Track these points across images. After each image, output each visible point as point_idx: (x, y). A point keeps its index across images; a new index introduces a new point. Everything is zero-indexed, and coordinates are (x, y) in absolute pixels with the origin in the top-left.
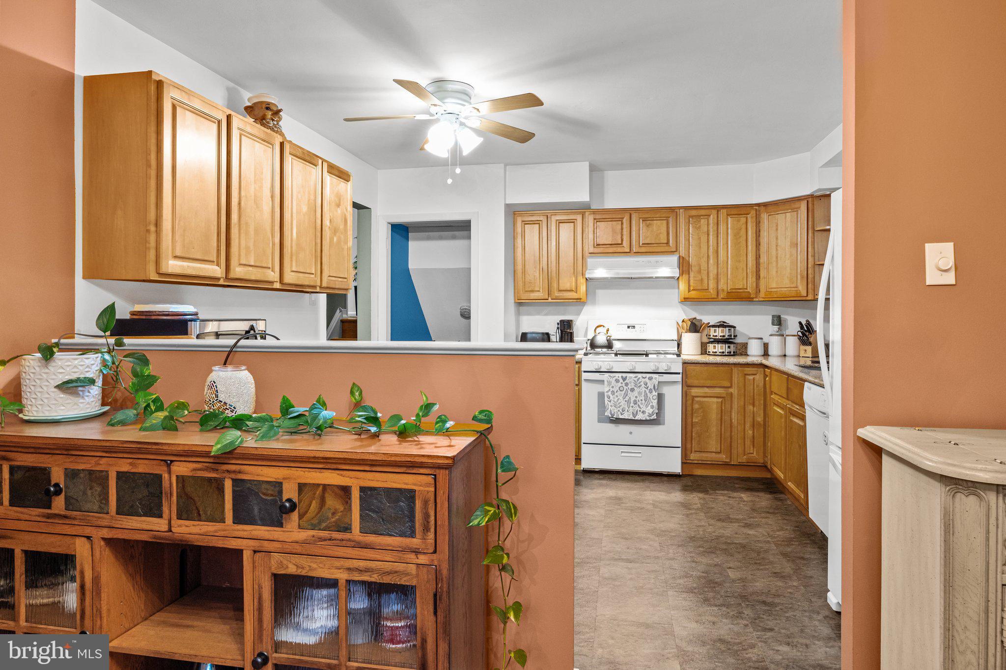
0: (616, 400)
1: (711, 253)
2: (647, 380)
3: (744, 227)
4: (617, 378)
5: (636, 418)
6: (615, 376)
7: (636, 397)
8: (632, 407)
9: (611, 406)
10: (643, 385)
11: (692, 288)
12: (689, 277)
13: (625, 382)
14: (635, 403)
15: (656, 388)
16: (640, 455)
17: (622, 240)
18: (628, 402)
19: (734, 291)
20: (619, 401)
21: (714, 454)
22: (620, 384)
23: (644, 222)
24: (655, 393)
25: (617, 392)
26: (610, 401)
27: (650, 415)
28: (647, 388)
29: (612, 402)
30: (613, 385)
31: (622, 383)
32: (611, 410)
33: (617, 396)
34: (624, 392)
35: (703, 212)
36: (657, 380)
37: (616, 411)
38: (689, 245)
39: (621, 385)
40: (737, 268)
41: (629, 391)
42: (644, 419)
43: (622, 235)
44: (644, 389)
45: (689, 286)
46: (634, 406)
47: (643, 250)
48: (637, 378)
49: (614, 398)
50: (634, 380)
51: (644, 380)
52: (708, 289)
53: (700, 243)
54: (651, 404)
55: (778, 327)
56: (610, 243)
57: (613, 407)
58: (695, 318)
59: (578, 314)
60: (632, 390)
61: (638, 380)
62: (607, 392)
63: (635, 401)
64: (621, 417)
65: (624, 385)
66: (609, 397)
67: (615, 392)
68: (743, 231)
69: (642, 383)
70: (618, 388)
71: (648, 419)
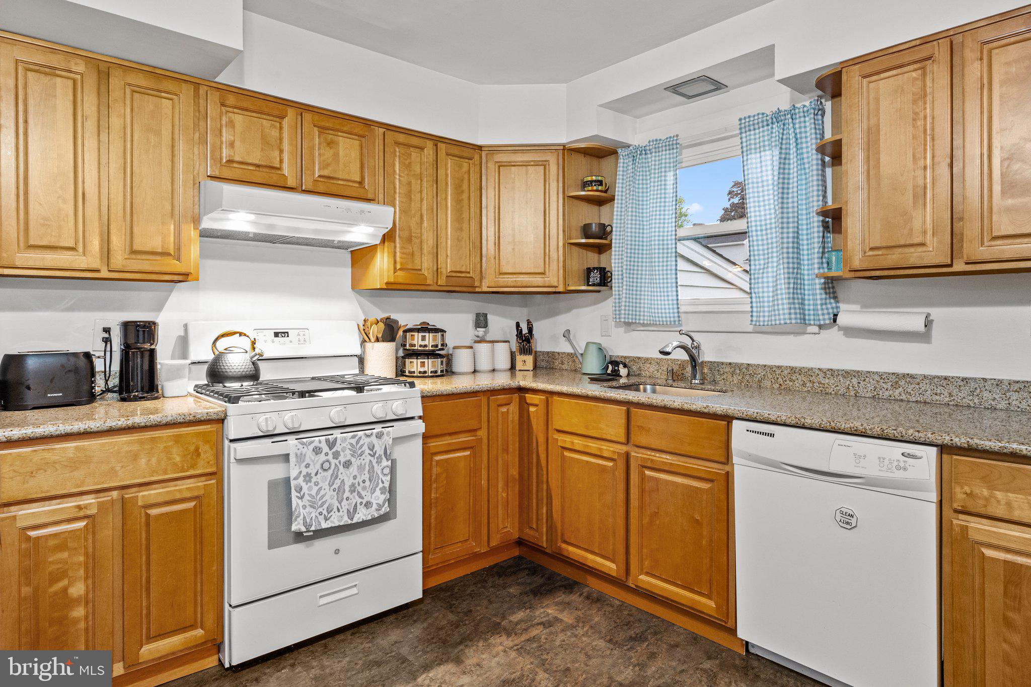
0: (314, 492)
1: (424, 212)
2: (373, 439)
3: (466, 176)
4: (316, 444)
5: (355, 520)
6: (312, 442)
7: (355, 477)
8: (347, 499)
9: (304, 507)
10: (368, 451)
11: (398, 267)
12: (395, 247)
13: (334, 450)
14: (353, 489)
15: (388, 452)
16: (354, 591)
17: (281, 161)
18: (340, 491)
19: (454, 274)
20: (322, 492)
21: (460, 544)
22: (322, 457)
23: (323, 136)
24: (386, 463)
25: (316, 474)
26: (301, 498)
27: (380, 507)
28: (373, 456)
29: (307, 497)
30: (307, 460)
31: (327, 454)
32: (304, 517)
33: (316, 484)
34: (330, 472)
35: (414, 141)
36: (391, 436)
37: (313, 515)
38: (395, 192)
39: (325, 458)
40: (458, 239)
41: (341, 467)
42: (369, 518)
43: (281, 151)
44: (370, 458)
45: (395, 262)
46: (351, 497)
47: (321, 188)
48: (357, 438)
49: (310, 489)
50: (351, 444)
51: (368, 440)
52: (420, 270)
53: (410, 191)
54: (381, 485)
55: (483, 329)
56: (257, 162)
57: (308, 509)
58: (388, 318)
59: (159, 307)
60: (347, 464)
61: (358, 442)
62: (295, 479)
63: (353, 485)
64: (325, 525)
65: (330, 457)
66: (299, 489)
67: (313, 475)
68: (465, 186)
69: (365, 448)
70: (318, 466)
71: (376, 515)
